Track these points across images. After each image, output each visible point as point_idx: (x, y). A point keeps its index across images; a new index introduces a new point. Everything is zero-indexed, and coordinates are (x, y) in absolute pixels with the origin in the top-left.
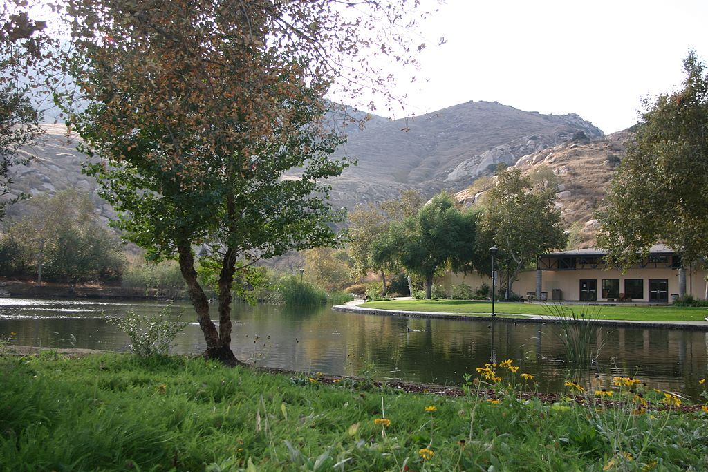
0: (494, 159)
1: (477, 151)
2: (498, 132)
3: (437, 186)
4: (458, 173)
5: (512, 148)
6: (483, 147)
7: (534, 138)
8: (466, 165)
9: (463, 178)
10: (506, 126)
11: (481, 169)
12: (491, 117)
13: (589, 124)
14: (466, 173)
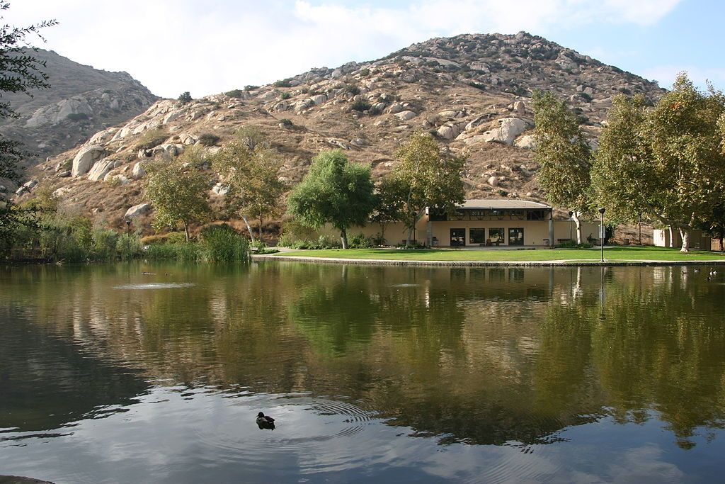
0: (73, 109)
1: (48, 99)
2: (65, 82)
3: (18, 132)
4: (37, 120)
5: (88, 99)
6: (52, 95)
7: (108, 92)
8: (44, 112)
9: (44, 125)
10: (71, 76)
11: (62, 118)
12: (53, 66)
13: (139, 83)
14: (46, 121)
